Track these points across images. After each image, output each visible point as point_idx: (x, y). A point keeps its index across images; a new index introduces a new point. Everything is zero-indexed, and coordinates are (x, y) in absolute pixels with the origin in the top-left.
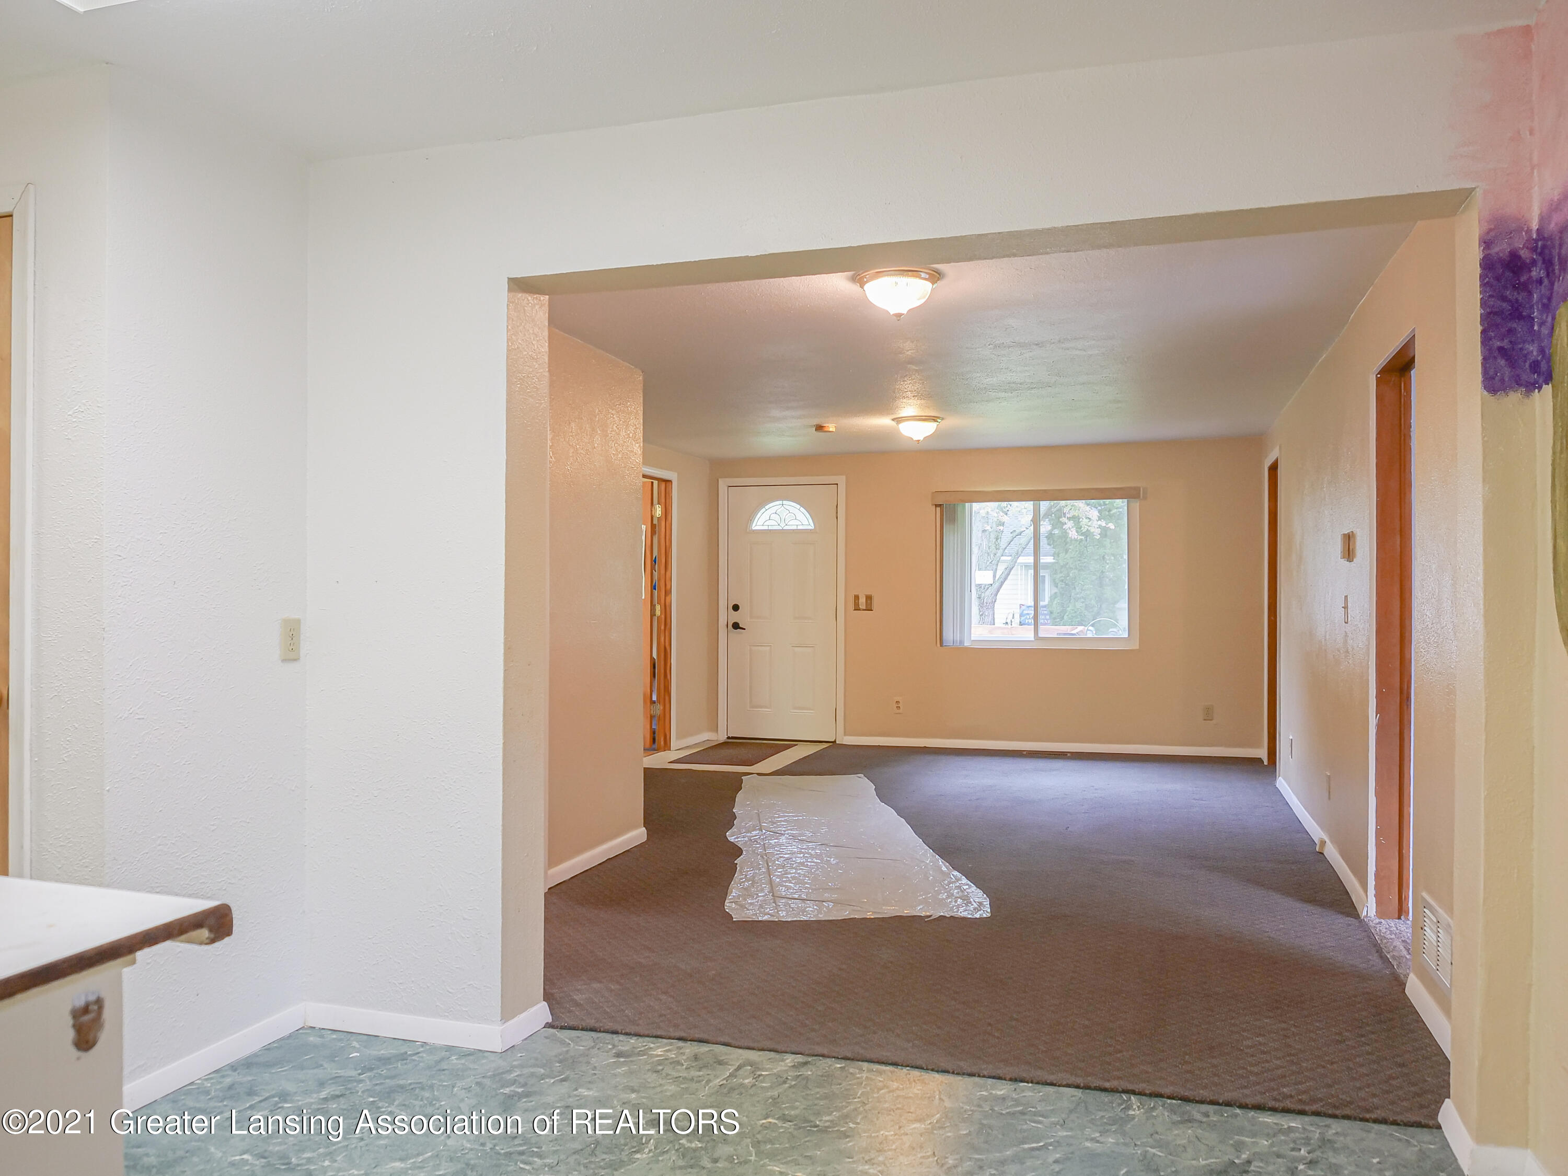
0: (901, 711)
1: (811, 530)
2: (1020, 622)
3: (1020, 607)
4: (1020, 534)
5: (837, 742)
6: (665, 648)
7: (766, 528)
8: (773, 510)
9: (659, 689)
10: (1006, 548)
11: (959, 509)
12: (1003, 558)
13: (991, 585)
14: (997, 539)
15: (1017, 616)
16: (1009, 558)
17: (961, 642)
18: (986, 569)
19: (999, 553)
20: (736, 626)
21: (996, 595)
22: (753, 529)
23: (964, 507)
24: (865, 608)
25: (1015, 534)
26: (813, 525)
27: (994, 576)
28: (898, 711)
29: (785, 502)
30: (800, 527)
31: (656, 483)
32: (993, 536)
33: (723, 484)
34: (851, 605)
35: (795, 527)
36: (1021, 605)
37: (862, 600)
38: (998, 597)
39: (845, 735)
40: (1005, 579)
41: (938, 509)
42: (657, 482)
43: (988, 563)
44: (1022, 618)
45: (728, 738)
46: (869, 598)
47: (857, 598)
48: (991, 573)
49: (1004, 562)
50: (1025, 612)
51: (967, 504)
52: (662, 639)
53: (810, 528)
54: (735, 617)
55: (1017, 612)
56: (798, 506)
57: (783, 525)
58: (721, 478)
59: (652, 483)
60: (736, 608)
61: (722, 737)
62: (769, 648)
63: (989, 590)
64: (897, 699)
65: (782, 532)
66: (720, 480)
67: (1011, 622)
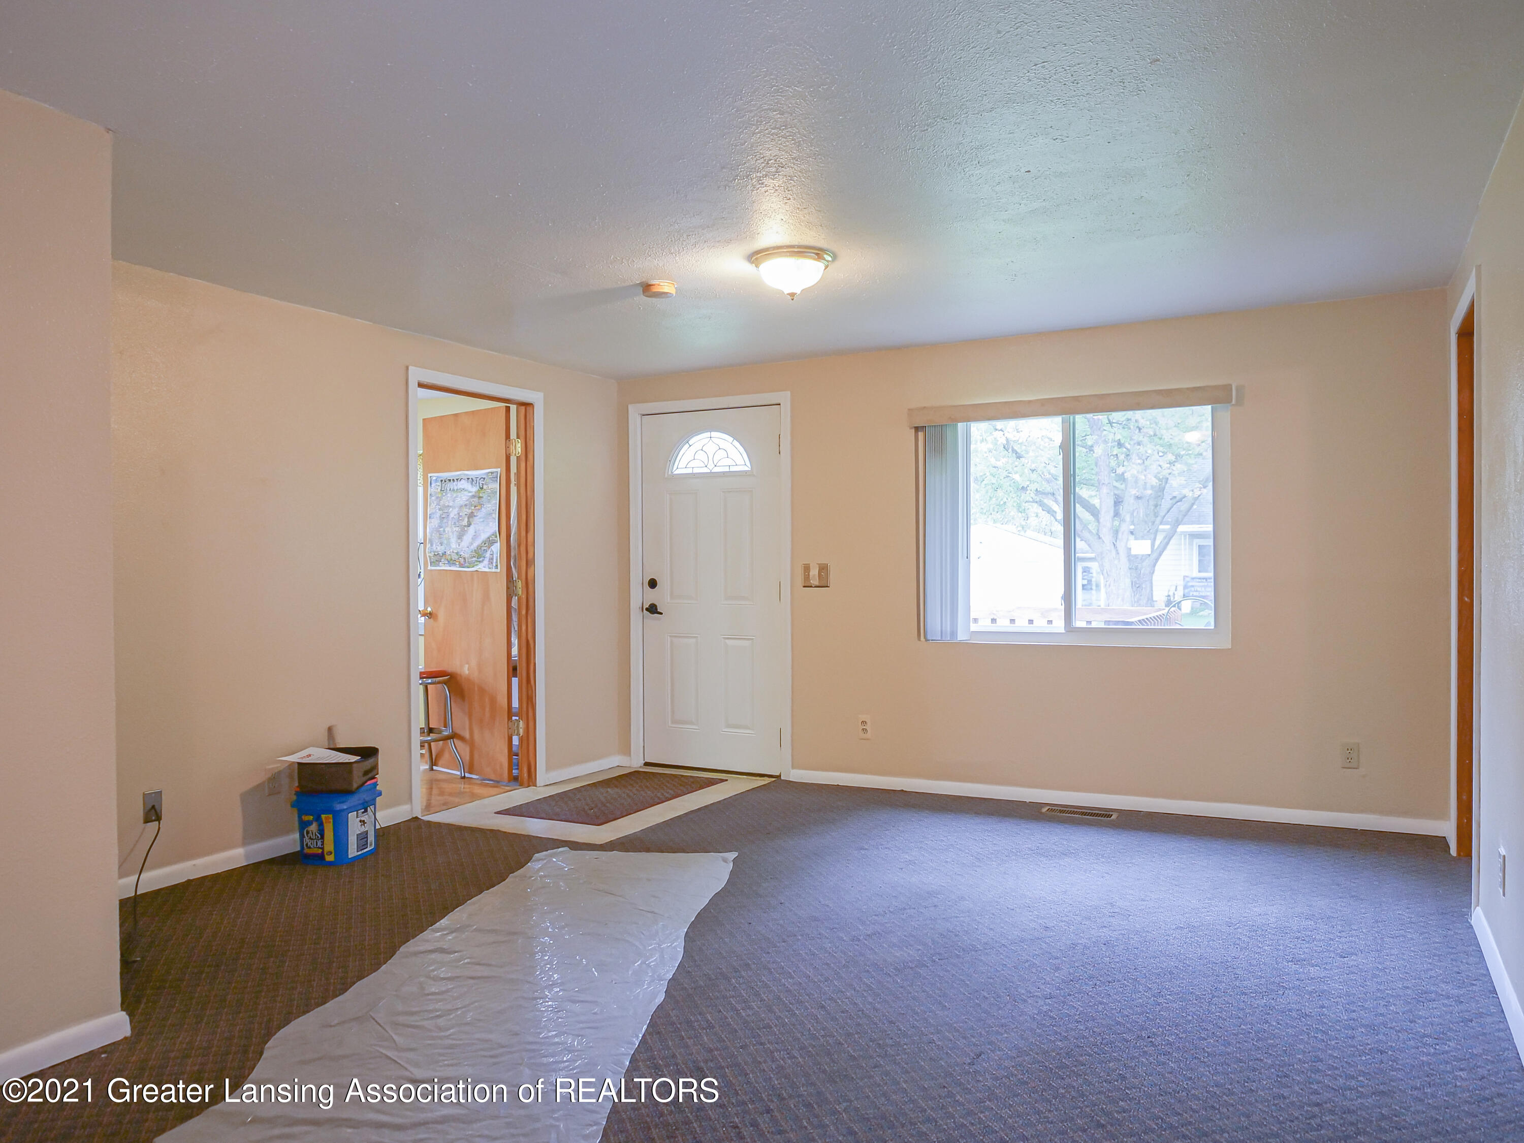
0: (869, 735)
1: (746, 472)
2: (1184, 595)
3: (1184, 579)
4: (1180, 500)
5: (782, 778)
6: (528, 641)
7: (689, 471)
8: (698, 446)
9: (521, 699)
10: (1165, 516)
11: (949, 433)
12: (1161, 527)
13: (1149, 555)
14: (1156, 506)
15: (1181, 589)
16: (1168, 527)
17: (954, 633)
18: (1143, 538)
19: (1159, 519)
20: (653, 609)
21: (1154, 565)
22: (675, 473)
23: (956, 427)
24: (817, 583)
25: (1175, 501)
26: (750, 467)
27: (1153, 545)
28: (865, 736)
29: (714, 434)
30: (733, 469)
31: (513, 408)
32: (1152, 503)
33: (634, 412)
34: (800, 581)
35: (727, 469)
36: (1185, 577)
37: (814, 572)
38: (1157, 568)
39: (793, 767)
40: (1164, 548)
41: (921, 435)
42: (515, 406)
43: (1146, 532)
44: (1186, 591)
45: (647, 764)
46: (823, 569)
47: (807, 568)
48: (1149, 542)
49: (1164, 531)
50: (1190, 584)
51: (960, 424)
52: (524, 628)
53: (746, 469)
54: (652, 596)
55: (1181, 584)
56: (731, 439)
57: (711, 466)
58: (631, 403)
59: (508, 409)
60: (653, 584)
61: (635, 762)
62: (694, 640)
63: (1147, 561)
64: (863, 717)
65: (712, 475)
66: (631, 407)
67: (1174, 594)
